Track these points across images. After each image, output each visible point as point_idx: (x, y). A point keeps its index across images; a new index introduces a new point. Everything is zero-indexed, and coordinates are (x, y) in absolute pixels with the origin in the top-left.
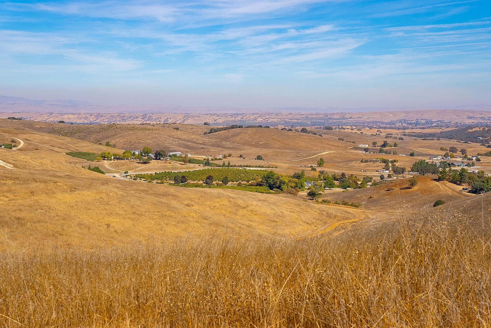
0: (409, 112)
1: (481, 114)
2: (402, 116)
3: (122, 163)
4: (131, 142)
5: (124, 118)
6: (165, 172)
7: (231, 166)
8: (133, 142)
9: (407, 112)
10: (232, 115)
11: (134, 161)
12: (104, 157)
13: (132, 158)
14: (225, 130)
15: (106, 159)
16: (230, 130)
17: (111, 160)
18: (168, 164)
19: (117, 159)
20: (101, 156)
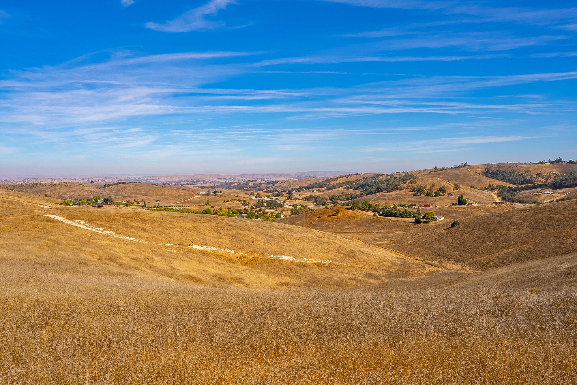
0: (187, 176)
1: (224, 177)
2: (183, 178)
3: (81, 207)
4: (59, 194)
5: (11, 182)
7: (160, 207)
9: (185, 176)
10: (82, 179)
11: (90, 206)
12: (66, 204)
13: (87, 204)
14: (114, 185)
15: (68, 205)
16: (118, 185)
17: (72, 206)
18: (116, 207)
19: (76, 205)
20: (65, 203)
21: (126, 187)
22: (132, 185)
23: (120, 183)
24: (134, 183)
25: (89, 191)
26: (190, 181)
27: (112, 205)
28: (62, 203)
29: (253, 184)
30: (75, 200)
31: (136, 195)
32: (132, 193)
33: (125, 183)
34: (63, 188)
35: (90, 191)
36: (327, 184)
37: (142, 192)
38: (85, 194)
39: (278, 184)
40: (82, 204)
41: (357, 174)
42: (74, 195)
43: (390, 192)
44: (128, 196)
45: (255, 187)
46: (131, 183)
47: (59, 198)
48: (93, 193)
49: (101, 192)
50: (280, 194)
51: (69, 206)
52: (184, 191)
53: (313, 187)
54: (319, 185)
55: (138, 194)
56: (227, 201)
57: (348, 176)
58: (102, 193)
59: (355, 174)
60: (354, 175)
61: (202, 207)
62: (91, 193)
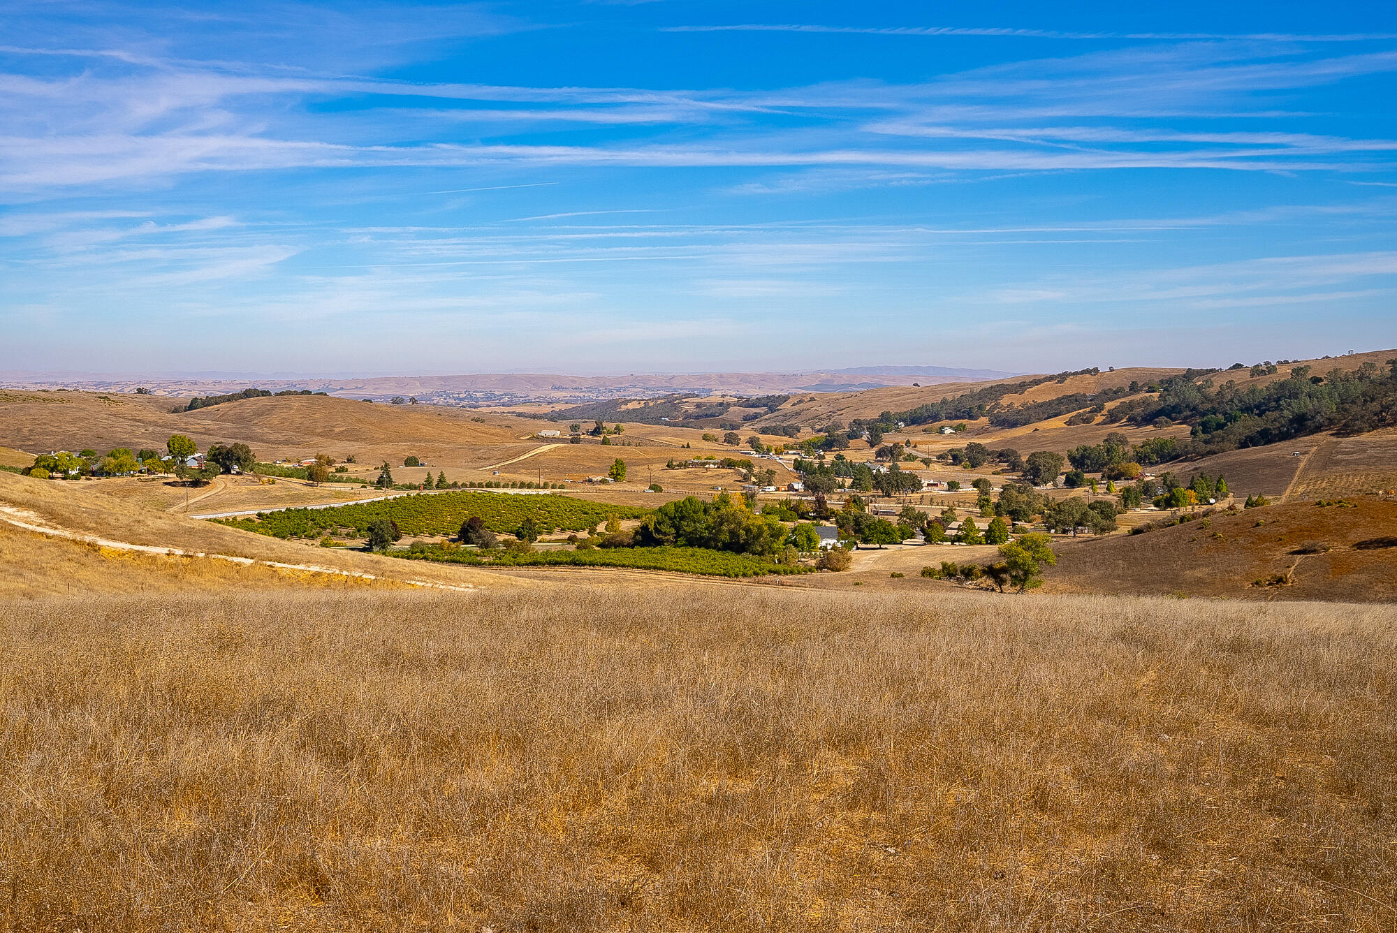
3: (117, 485)
4: (19, 430)
6: (288, 510)
7: (449, 487)
8: (25, 431)
10: (97, 385)
11: (154, 480)
12: (52, 471)
13: (140, 472)
14: (229, 400)
15: (60, 475)
16: (242, 400)
17: (76, 478)
18: (268, 487)
19: (93, 475)
20: (44, 467)
21: (274, 407)
22: (295, 402)
23: (248, 394)
24: (302, 393)
25: (135, 420)
26: (461, 396)
27: (248, 475)
28: (33, 467)
29: (698, 406)
30: (84, 453)
31: (317, 440)
32: (297, 430)
33: (266, 393)
34: (34, 408)
35: (140, 421)
36: (988, 408)
37: (334, 426)
38: (122, 432)
39: (787, 407)
40: (120, 470)
41: (1096, 370)
42: (78, 436)
43: (1360, 431)
44: (287, 442)
45: (707, 416)
46: (289, 393)
47: (20, 447)
48: (151, 429)
49: (183, 425)
50: (835, 440)
51: (64, 479)
52: (480, 427)
53: (936, 418)
54: (959, 411)
55: (319, 435)
56: (680, 466)
57: (1062, 377)
58: (186, 430)
59: (1087, 371)
60: (1083, 372)
61: (603, 487)
62: (144, 427)
